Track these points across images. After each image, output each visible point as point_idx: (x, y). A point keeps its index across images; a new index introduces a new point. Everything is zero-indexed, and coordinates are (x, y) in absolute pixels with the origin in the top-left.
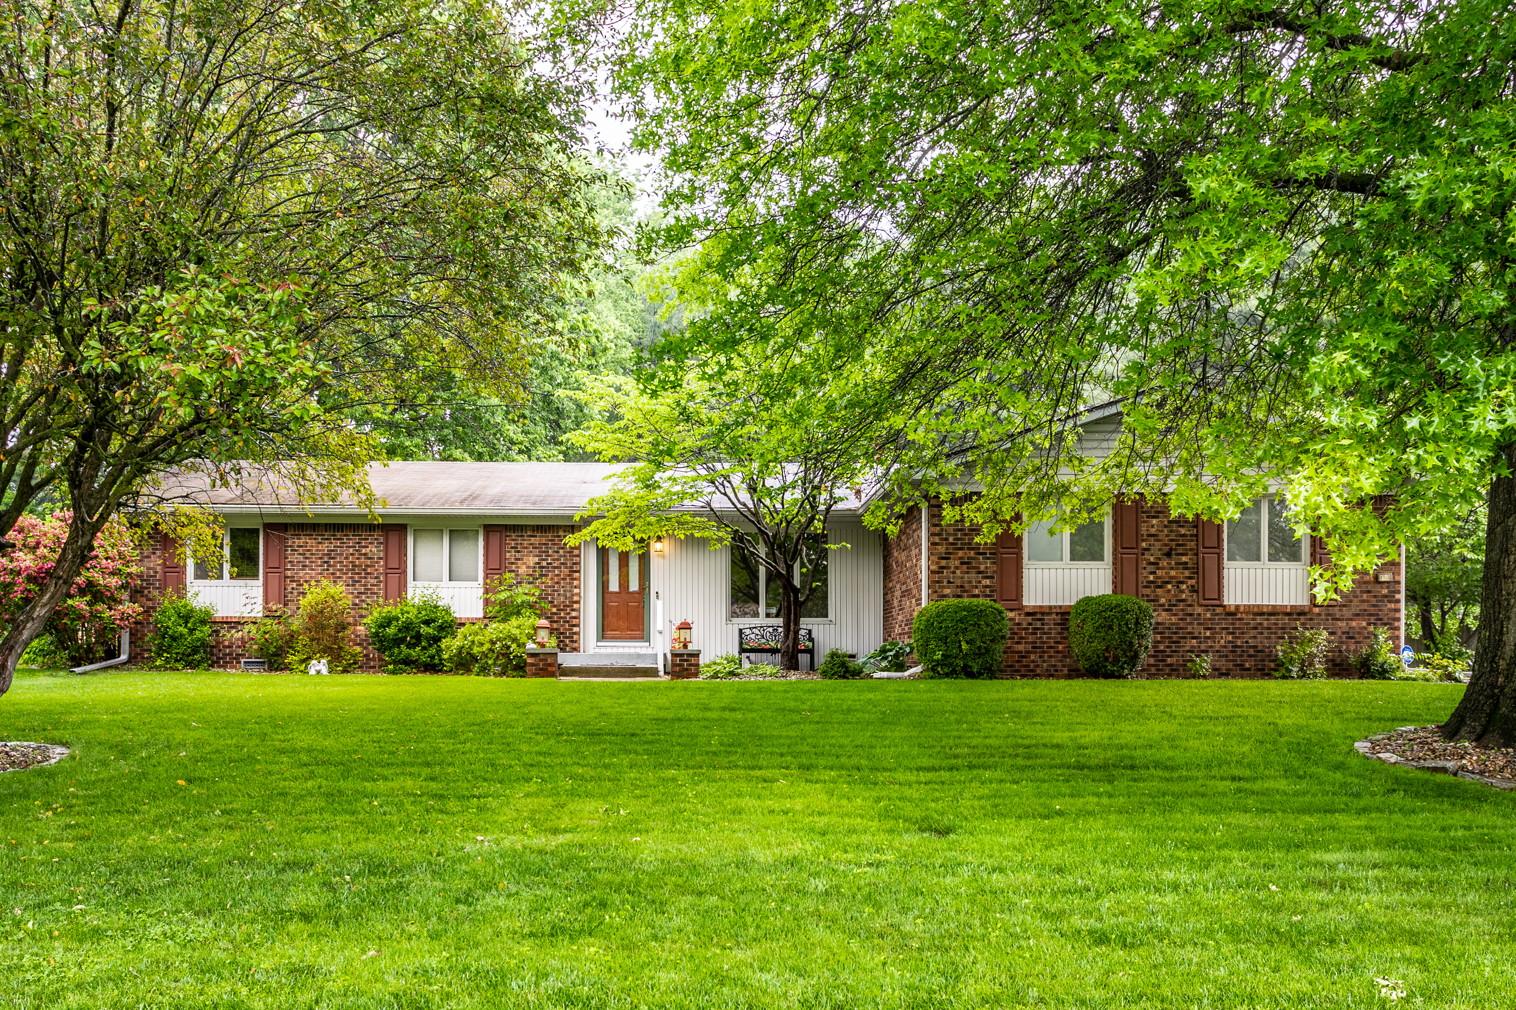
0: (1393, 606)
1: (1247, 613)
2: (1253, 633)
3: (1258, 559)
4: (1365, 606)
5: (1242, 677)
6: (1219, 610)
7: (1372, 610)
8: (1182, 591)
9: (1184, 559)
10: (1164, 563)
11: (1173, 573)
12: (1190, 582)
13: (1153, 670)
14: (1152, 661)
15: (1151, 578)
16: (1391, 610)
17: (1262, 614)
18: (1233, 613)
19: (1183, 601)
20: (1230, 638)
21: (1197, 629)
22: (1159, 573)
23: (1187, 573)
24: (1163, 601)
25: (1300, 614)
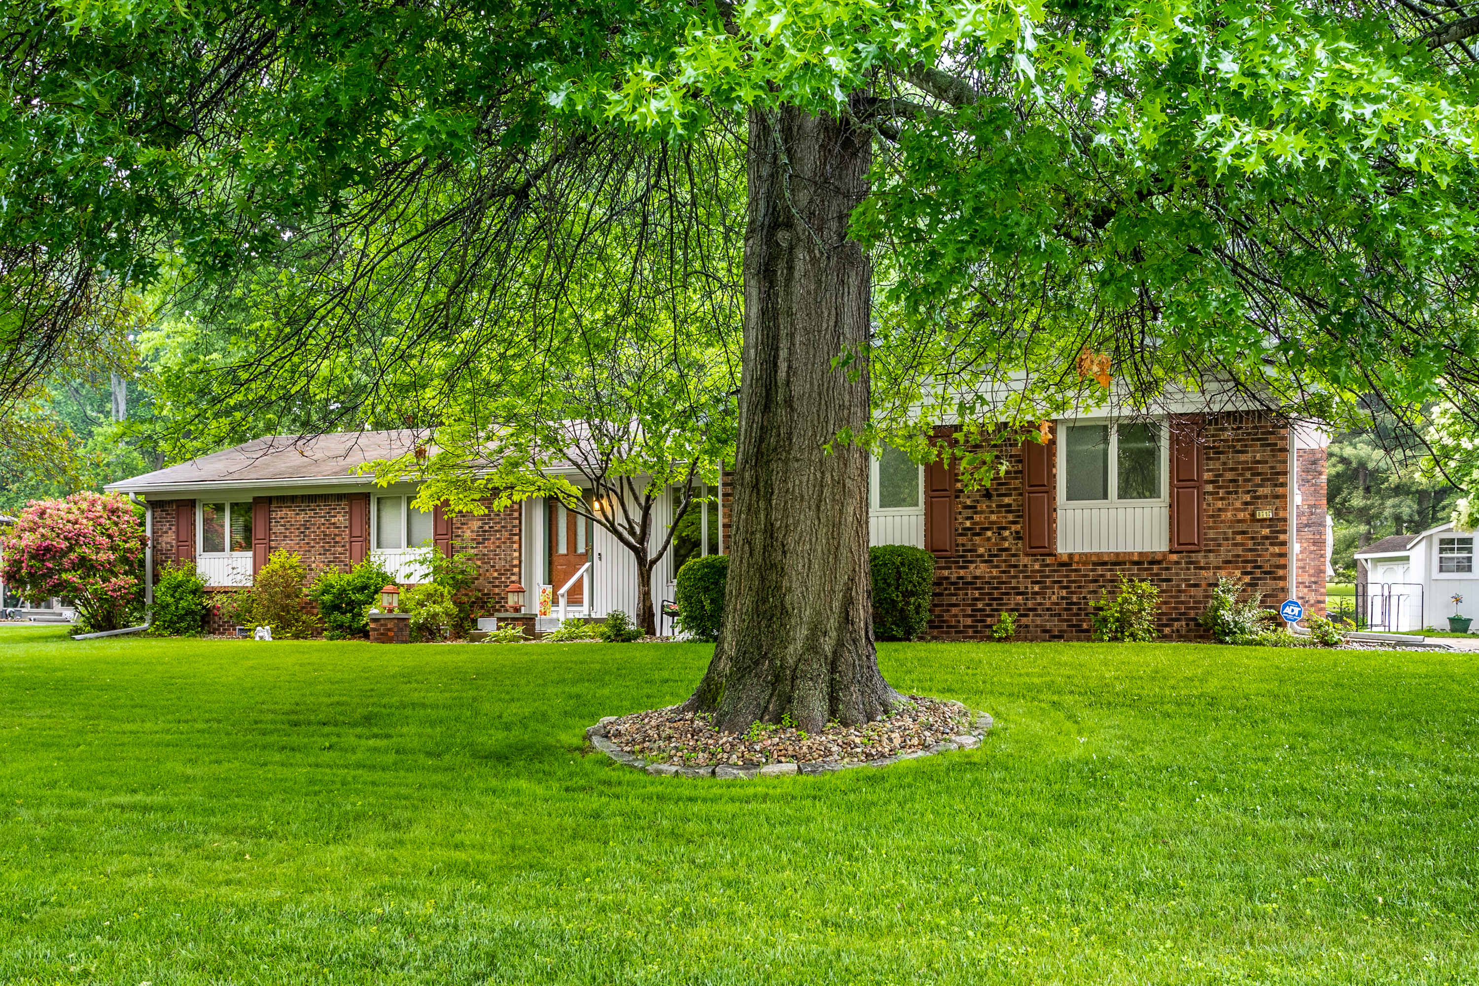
0: (1277, 550)
1: (1085, 563)
2: (1092, 587)
3: (1105, 497)
4: (1239, 551)
5: (1079, 639)
6: (1049, 560)
7: (1250, 556)
8: (1005, 539)
9: (1007, 500)
10: (983, 506)
11: (993, 517)
12: (1014, 528)
13: (970, 632)
14: (969, 621)
15: (968, 524)
16: (1273, 555)
17: (1105, 564)
18: (1067, 564)
19: (1006, 550)
20: (1064, 593)
21: (1023, 583)
22: (977, 518)
23: (1011, 517)
24: (981, 550)
25: (1152, 563)
